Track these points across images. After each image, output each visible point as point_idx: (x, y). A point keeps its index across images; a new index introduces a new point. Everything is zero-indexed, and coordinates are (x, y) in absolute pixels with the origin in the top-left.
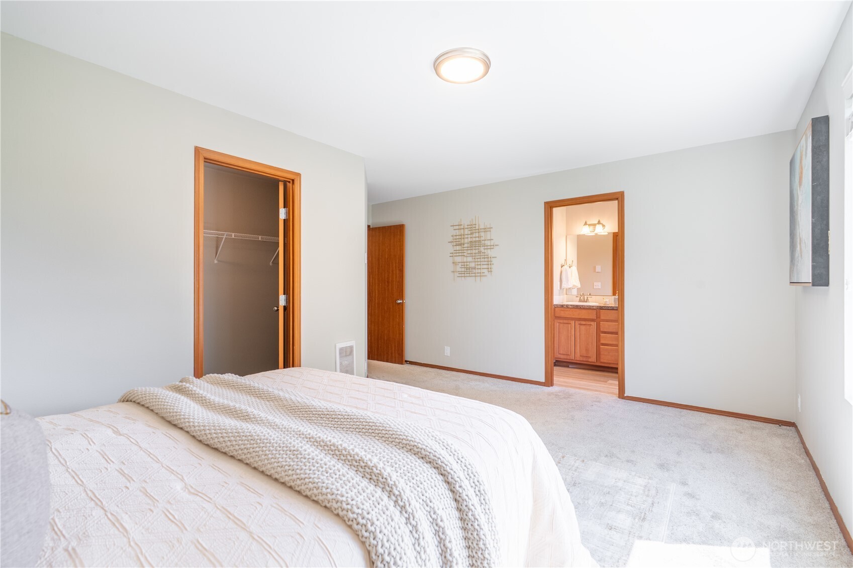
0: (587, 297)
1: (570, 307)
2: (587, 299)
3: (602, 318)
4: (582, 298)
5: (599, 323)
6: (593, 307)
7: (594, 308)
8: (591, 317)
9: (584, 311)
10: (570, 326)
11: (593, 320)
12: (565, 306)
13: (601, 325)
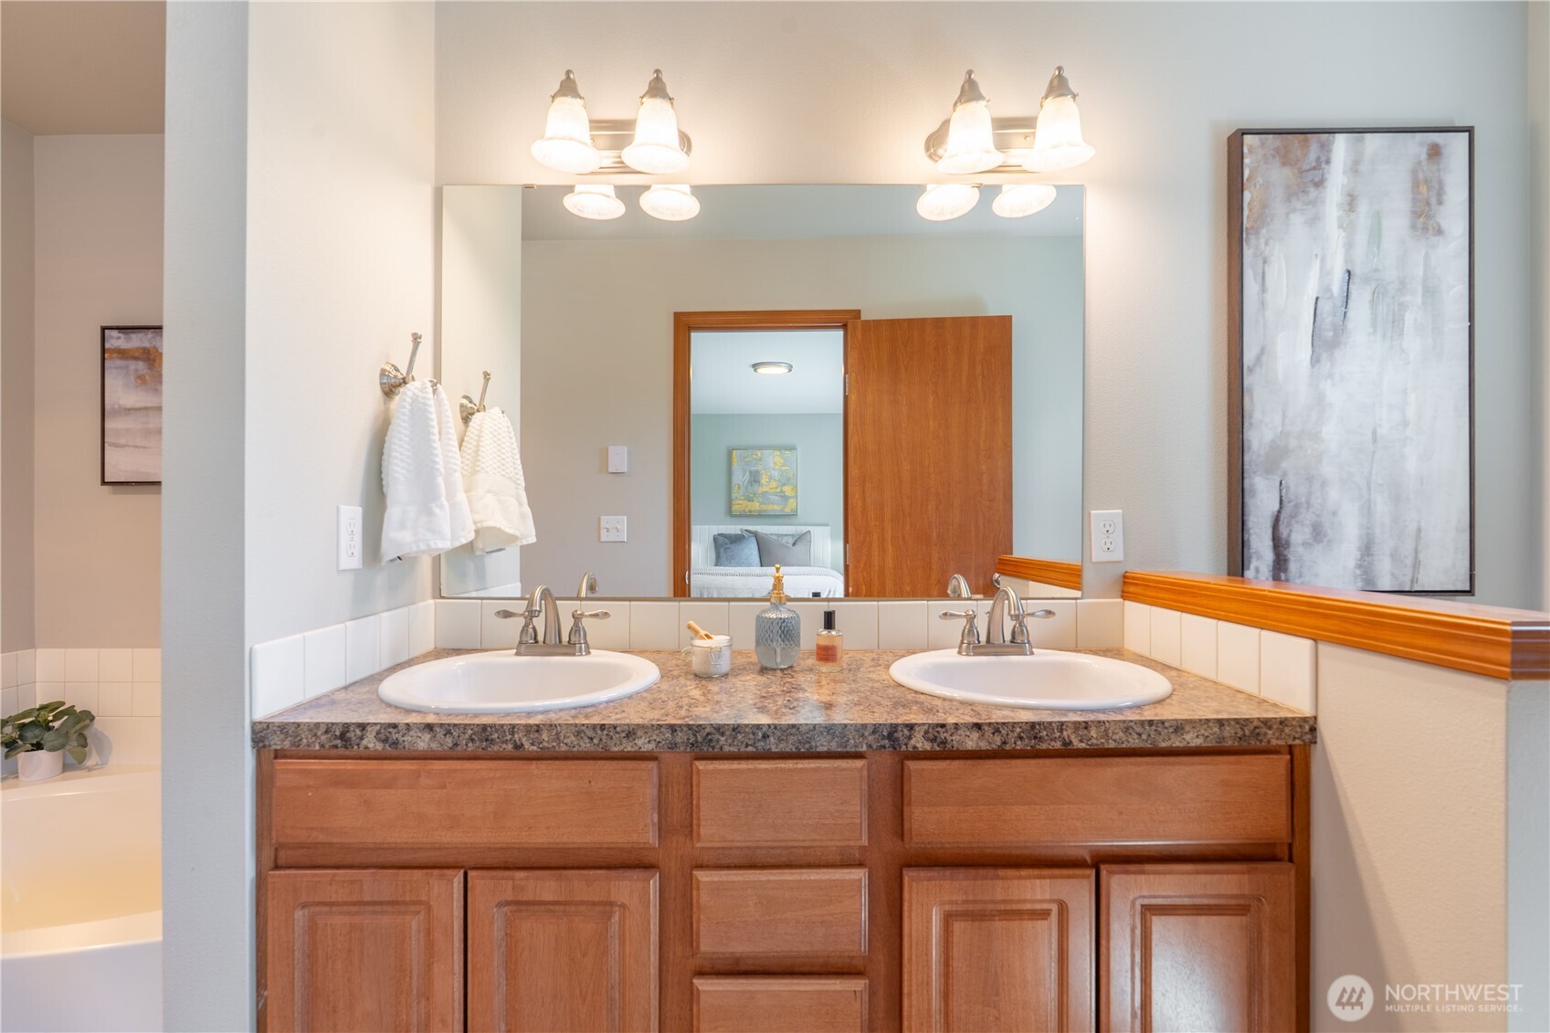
0: (577, 618)
1: (423, 743)
2: (576, 629)
3: (713, 831)
4: (539, 623)
5: (689, 885)
6: (631, 733)
7: (644, 744)
8: (612, 833)
9: (549, 778)
10: (414, 924)
11: (633, 862)
12: (370, 742)
13: (704, 898)
